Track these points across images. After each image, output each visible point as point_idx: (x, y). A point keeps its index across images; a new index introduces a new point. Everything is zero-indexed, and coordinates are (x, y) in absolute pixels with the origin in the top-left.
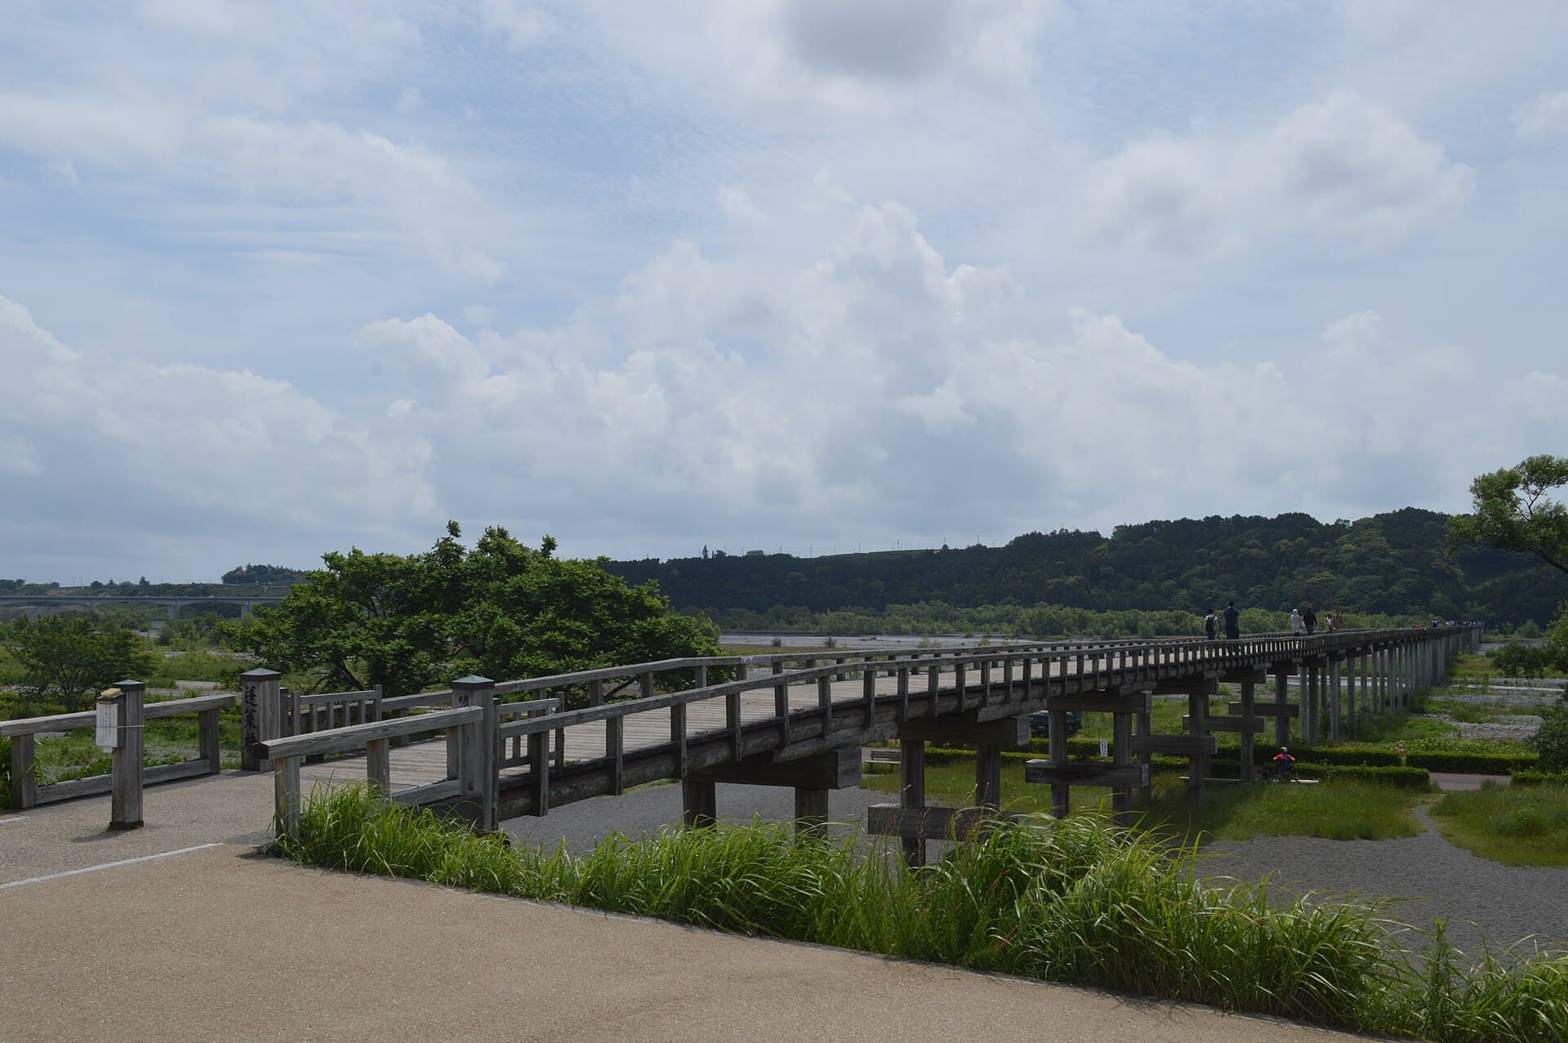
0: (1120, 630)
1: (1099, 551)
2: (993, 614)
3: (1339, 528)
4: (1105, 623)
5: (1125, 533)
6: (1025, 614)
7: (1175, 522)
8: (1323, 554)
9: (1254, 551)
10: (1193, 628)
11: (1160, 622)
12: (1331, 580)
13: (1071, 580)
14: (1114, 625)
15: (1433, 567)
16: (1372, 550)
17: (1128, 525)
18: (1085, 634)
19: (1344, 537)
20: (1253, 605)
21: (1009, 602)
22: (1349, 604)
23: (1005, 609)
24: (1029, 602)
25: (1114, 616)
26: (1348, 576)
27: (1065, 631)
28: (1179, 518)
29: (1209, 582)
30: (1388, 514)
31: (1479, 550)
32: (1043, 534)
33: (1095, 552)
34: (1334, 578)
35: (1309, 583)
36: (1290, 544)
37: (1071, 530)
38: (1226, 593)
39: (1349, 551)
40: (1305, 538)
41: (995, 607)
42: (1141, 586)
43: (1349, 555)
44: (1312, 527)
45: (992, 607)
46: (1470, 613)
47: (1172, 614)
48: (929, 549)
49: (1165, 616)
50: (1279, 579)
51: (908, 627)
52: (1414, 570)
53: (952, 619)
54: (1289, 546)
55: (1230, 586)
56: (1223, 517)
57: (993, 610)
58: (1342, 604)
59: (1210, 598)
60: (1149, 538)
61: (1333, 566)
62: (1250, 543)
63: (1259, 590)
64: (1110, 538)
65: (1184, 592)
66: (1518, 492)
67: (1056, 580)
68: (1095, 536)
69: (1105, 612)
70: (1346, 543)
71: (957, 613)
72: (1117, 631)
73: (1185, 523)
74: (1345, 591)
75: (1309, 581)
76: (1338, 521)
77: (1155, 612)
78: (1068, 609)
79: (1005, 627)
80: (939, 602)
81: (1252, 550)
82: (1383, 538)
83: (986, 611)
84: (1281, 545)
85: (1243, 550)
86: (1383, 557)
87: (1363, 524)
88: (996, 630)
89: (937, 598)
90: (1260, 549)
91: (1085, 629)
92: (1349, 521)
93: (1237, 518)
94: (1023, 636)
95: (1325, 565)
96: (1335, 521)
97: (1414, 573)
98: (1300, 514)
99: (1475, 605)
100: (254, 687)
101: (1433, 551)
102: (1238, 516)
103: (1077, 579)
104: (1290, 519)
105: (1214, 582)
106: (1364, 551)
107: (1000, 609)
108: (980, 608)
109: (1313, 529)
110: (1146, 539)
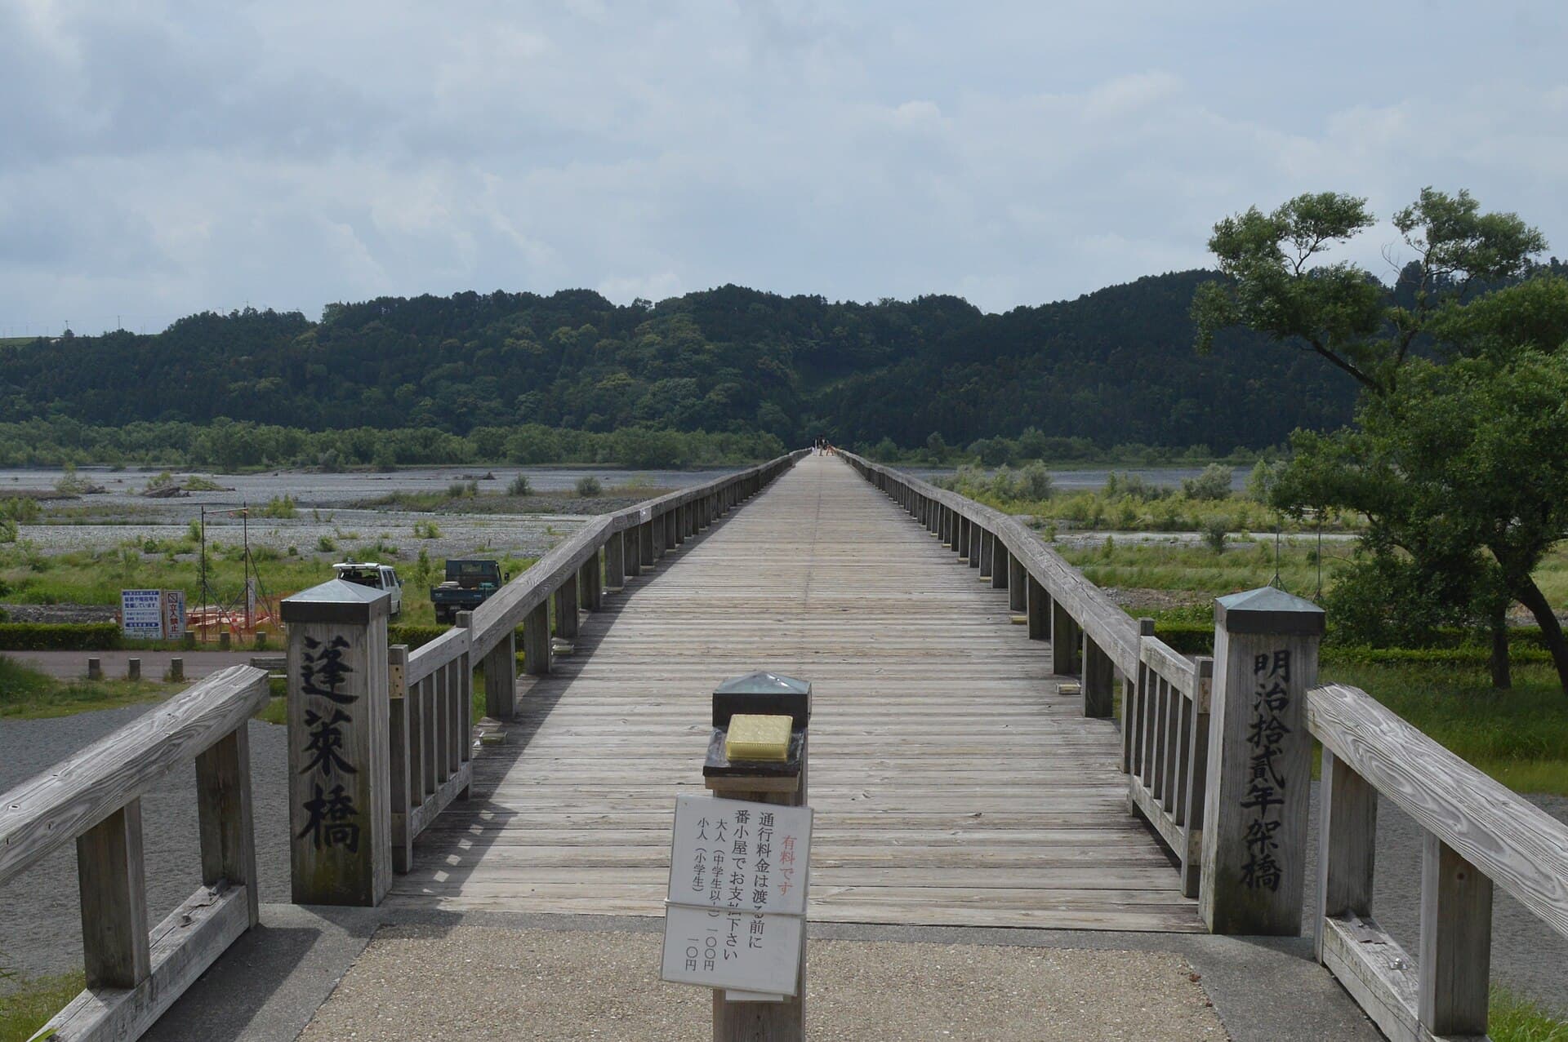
0: (346, 457)
1: (305, 341)
2: (150, 436)
3: (638, 311)
4: (324, 447)
5: (345, 317)
6: (202, 436)
7: (412, 299)
8: (618, 348)
9: (523, 343)
10: (448, 453)
11: (403, 445)
12: (629, 385)
13: (264, 384)
14: (336, 449)
15: (760, 366)
16: (682, 342)
17: (345, 304)
18: (294, 463)
19: (646, 324)
20: (525, 419)
21: (172, 418)
22: (652, 417)
23: (167, 427)
24: (203, 417)
25: (336, 436)
26: (652, 379)
27: (265, 460)
28: (419, 294)
29: (463, 387)
30: (702, 294)
31: (817, 344)
32: (220, 314)
33: (298, 343)
34: (632, 381)
35: (600, 389)
36: (574, 333)
37: (261, 310)
38: (486, 403)
39: (652, 344)
40: (594, 325)
41: (152, 425)
42: (366, 393)
43: (653, 350)
44: (602, 310)
45: (147, 424)
46: (807, 429)
47: (419, 433)
48: (43, 336)
49: (409, 436)
50: (559, 382)
51: (20, 456)
52: (735, 371)
53: (87, 444)
54: (572, 337)
55: (493, 393)
56: (480, 293)
57: (150, 430)
58: (643, 418)
59: (465, 409)
60: (377, 322)
61: (633, 365)
62: (518, 331)
63: (532, 399)
64: (318, 322)
65: (427, 402)
66: (1287, 246)
67: (240, 383)
68: (296, 319)
69: (324, 431)
70: (649, 332)
71: (94, 434)
72: (341, 458)
73: (427, 301)
74: (647, 399)
75: (599, 385)
76: (636, 301)
77: (395, 431)
78: (263, 428)
79: (175, 455)
80: (64, 418)
81: (521, 342)
82: (696, 326)
83: (139, 431)
84: (560, 335)
85: (509, 341)
86: (696, 352)
87: (669, 307)
88: (157, 459)
89: (59, 411)
90: (532, 339)
91: (294, 456)
92: (650, 302)
93: (499, 295)
94: (202, 468)
95: (621, 363)
96: (632, 302)
97: (736, 375)
98: (586, 291)
99: (812, 418)
100: (340, 641)
101: (759, 345)
102: (500, 292)
103: (272, 383)
104: (572, 298)
105: (470, 386)
106: (671, 344)
107: (159, 428)
108: (129, 427)
109: (603, 313)
110: (372, 324)
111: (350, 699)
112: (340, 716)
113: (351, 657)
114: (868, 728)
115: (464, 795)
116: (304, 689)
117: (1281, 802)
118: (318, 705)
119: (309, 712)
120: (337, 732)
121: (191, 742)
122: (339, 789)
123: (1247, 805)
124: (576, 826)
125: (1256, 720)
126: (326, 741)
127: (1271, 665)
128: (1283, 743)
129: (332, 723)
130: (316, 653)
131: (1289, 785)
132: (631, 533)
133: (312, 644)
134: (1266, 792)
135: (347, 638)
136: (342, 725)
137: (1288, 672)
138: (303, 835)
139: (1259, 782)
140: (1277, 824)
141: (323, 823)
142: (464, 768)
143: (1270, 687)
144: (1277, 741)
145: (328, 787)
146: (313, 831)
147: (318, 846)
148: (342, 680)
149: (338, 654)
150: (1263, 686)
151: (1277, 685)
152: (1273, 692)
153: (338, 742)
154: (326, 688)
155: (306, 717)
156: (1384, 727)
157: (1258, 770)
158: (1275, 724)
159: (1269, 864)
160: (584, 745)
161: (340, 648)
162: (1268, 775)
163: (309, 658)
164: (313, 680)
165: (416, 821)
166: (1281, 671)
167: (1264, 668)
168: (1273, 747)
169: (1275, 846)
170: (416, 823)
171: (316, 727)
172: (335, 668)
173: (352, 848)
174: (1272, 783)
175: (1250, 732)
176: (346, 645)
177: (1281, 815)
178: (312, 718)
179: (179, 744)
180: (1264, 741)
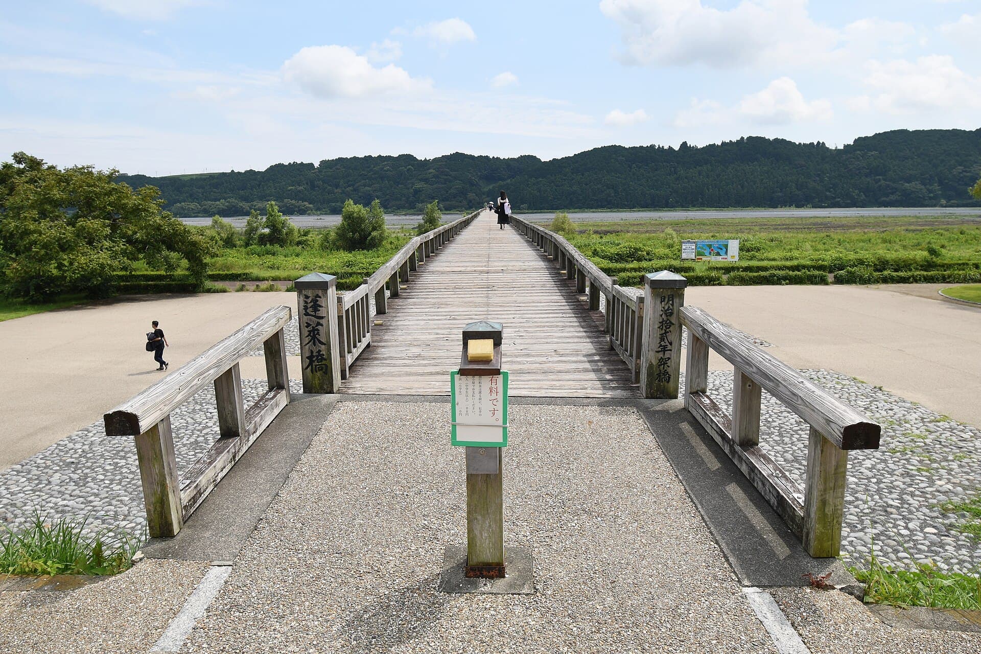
3: (426, 162)
5: (327, 165)
7: (350, 158)
8: (420, 174)
13: (301, 188)
16: (442, 172)
17: (327, 160)
19: (429, 166)
28: (352, 156)
30: (448, 155)
32: (285, 163)
33: (312, 173)
37: (299, 162)
39: (431, 173)
40: (412, 167)
43: (432, 175)
48: (224, 172)
52: (460, 182)
54: (405, 170)
56: (373, 156)
61: (426, 181)
64: (318, 166)
67: (292, 188)
70: (430, 169)
73: (355, 159)
74: (430, 193)
75: (414, 187)
76: (426, 158)
80: (232, 200)
81: (388, 173)
82: (446, 166)
83: (258, 204)
84: (401, 170)
85: (383, 172)
86: (447, 175)
87: (437, 160)
89: (231, 198)
90: (391, 171)
92: (431, 159)
95: (421, 180)
96: (424, 158)
98: (409, 154)
100: (318, 296)
103: (303, 187)
104: (404, 157)
106: (438, 173)
110: (337, 167)
111: (322, 318)
112: (319, 324)
113: (322, 302)
114: (513, 316)
115: (368, 346)
116: (304, 314)
117: (671, 350)
118: (311, 320)
119: (307, 323)
120: (318, 330)
121: (260, 338)
122: (320, 351)
123: (658, 352)
124: (409, 358)
125: (661, 320)
126: (314, 333)
127: (666, 300)
128: (671, 329)
129: (316, 326)
130: (309, 300)
131: (673, 345)
132: (426, 243)
133: (307, 297)
134: (665, 347)
135: (320, 294)
136: (320, 327)
137: (673, 302)
138: (307, 368)
139: (663, 343)
140: (669, 359)
141: (314, 364)
142: (368, 335)
143: (666, 308)
144: (669, 328)
145: (315, 350)
146: (310, 367)
147: (312, 373)
148: (319, 311)
149: (317, 301)
150: (664, 308)
151: (669, 307)
152: (668, 310)
153: (318, 334)
154: (313, 313)
155: (306, 325)
156: (714, 325)
157: (662, 339)
158: (668, 321)
159: (666, 373)
160: (412, 325)
161: (318, 299)
162: (666, 341)
163: (306, 302)
164: (308, 311)
165: (350, 359)
166: (671, 302)
167: (664, 301)
168: (668, 330)
169: (669, 367)
170: (350, 360)
171: (310, 328)
172: (316, 306)
173: (326, 373)
174: (667, 344)
175: (659, 325)
176: (320, 297)
177: (671, 355)
178: (308, 325)
179: (254, 340)
180: (664, 328)
